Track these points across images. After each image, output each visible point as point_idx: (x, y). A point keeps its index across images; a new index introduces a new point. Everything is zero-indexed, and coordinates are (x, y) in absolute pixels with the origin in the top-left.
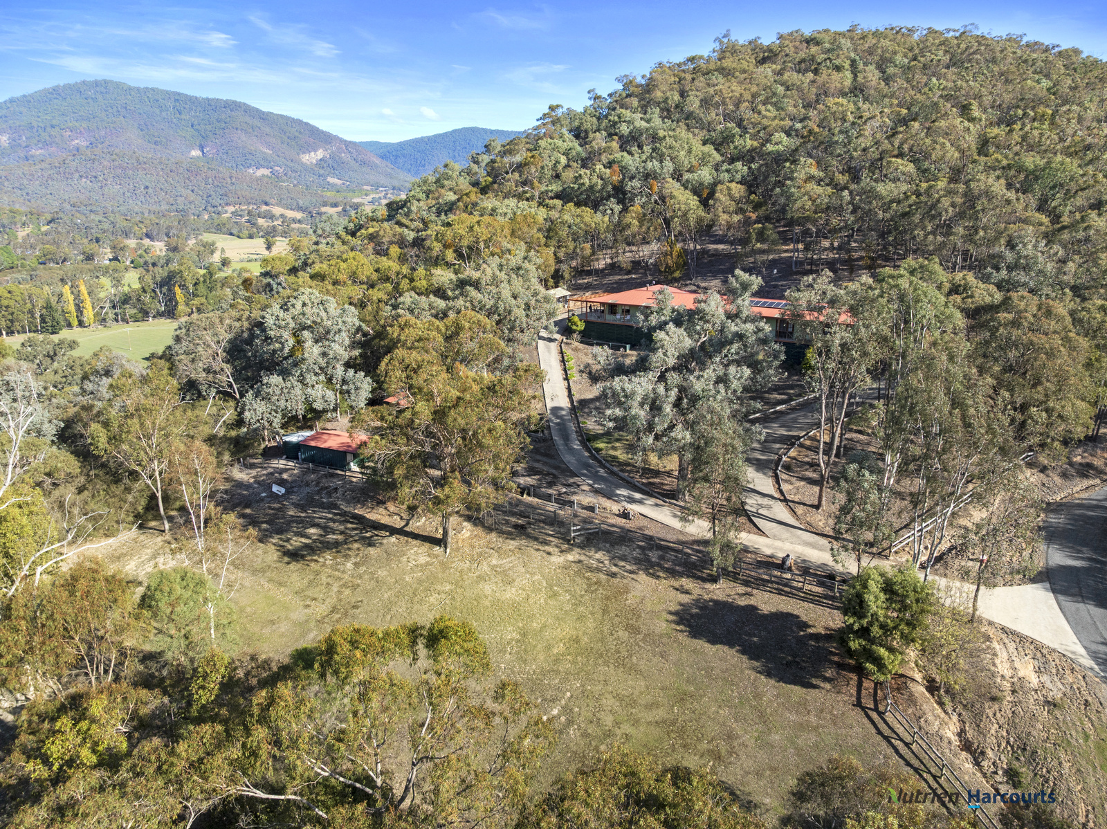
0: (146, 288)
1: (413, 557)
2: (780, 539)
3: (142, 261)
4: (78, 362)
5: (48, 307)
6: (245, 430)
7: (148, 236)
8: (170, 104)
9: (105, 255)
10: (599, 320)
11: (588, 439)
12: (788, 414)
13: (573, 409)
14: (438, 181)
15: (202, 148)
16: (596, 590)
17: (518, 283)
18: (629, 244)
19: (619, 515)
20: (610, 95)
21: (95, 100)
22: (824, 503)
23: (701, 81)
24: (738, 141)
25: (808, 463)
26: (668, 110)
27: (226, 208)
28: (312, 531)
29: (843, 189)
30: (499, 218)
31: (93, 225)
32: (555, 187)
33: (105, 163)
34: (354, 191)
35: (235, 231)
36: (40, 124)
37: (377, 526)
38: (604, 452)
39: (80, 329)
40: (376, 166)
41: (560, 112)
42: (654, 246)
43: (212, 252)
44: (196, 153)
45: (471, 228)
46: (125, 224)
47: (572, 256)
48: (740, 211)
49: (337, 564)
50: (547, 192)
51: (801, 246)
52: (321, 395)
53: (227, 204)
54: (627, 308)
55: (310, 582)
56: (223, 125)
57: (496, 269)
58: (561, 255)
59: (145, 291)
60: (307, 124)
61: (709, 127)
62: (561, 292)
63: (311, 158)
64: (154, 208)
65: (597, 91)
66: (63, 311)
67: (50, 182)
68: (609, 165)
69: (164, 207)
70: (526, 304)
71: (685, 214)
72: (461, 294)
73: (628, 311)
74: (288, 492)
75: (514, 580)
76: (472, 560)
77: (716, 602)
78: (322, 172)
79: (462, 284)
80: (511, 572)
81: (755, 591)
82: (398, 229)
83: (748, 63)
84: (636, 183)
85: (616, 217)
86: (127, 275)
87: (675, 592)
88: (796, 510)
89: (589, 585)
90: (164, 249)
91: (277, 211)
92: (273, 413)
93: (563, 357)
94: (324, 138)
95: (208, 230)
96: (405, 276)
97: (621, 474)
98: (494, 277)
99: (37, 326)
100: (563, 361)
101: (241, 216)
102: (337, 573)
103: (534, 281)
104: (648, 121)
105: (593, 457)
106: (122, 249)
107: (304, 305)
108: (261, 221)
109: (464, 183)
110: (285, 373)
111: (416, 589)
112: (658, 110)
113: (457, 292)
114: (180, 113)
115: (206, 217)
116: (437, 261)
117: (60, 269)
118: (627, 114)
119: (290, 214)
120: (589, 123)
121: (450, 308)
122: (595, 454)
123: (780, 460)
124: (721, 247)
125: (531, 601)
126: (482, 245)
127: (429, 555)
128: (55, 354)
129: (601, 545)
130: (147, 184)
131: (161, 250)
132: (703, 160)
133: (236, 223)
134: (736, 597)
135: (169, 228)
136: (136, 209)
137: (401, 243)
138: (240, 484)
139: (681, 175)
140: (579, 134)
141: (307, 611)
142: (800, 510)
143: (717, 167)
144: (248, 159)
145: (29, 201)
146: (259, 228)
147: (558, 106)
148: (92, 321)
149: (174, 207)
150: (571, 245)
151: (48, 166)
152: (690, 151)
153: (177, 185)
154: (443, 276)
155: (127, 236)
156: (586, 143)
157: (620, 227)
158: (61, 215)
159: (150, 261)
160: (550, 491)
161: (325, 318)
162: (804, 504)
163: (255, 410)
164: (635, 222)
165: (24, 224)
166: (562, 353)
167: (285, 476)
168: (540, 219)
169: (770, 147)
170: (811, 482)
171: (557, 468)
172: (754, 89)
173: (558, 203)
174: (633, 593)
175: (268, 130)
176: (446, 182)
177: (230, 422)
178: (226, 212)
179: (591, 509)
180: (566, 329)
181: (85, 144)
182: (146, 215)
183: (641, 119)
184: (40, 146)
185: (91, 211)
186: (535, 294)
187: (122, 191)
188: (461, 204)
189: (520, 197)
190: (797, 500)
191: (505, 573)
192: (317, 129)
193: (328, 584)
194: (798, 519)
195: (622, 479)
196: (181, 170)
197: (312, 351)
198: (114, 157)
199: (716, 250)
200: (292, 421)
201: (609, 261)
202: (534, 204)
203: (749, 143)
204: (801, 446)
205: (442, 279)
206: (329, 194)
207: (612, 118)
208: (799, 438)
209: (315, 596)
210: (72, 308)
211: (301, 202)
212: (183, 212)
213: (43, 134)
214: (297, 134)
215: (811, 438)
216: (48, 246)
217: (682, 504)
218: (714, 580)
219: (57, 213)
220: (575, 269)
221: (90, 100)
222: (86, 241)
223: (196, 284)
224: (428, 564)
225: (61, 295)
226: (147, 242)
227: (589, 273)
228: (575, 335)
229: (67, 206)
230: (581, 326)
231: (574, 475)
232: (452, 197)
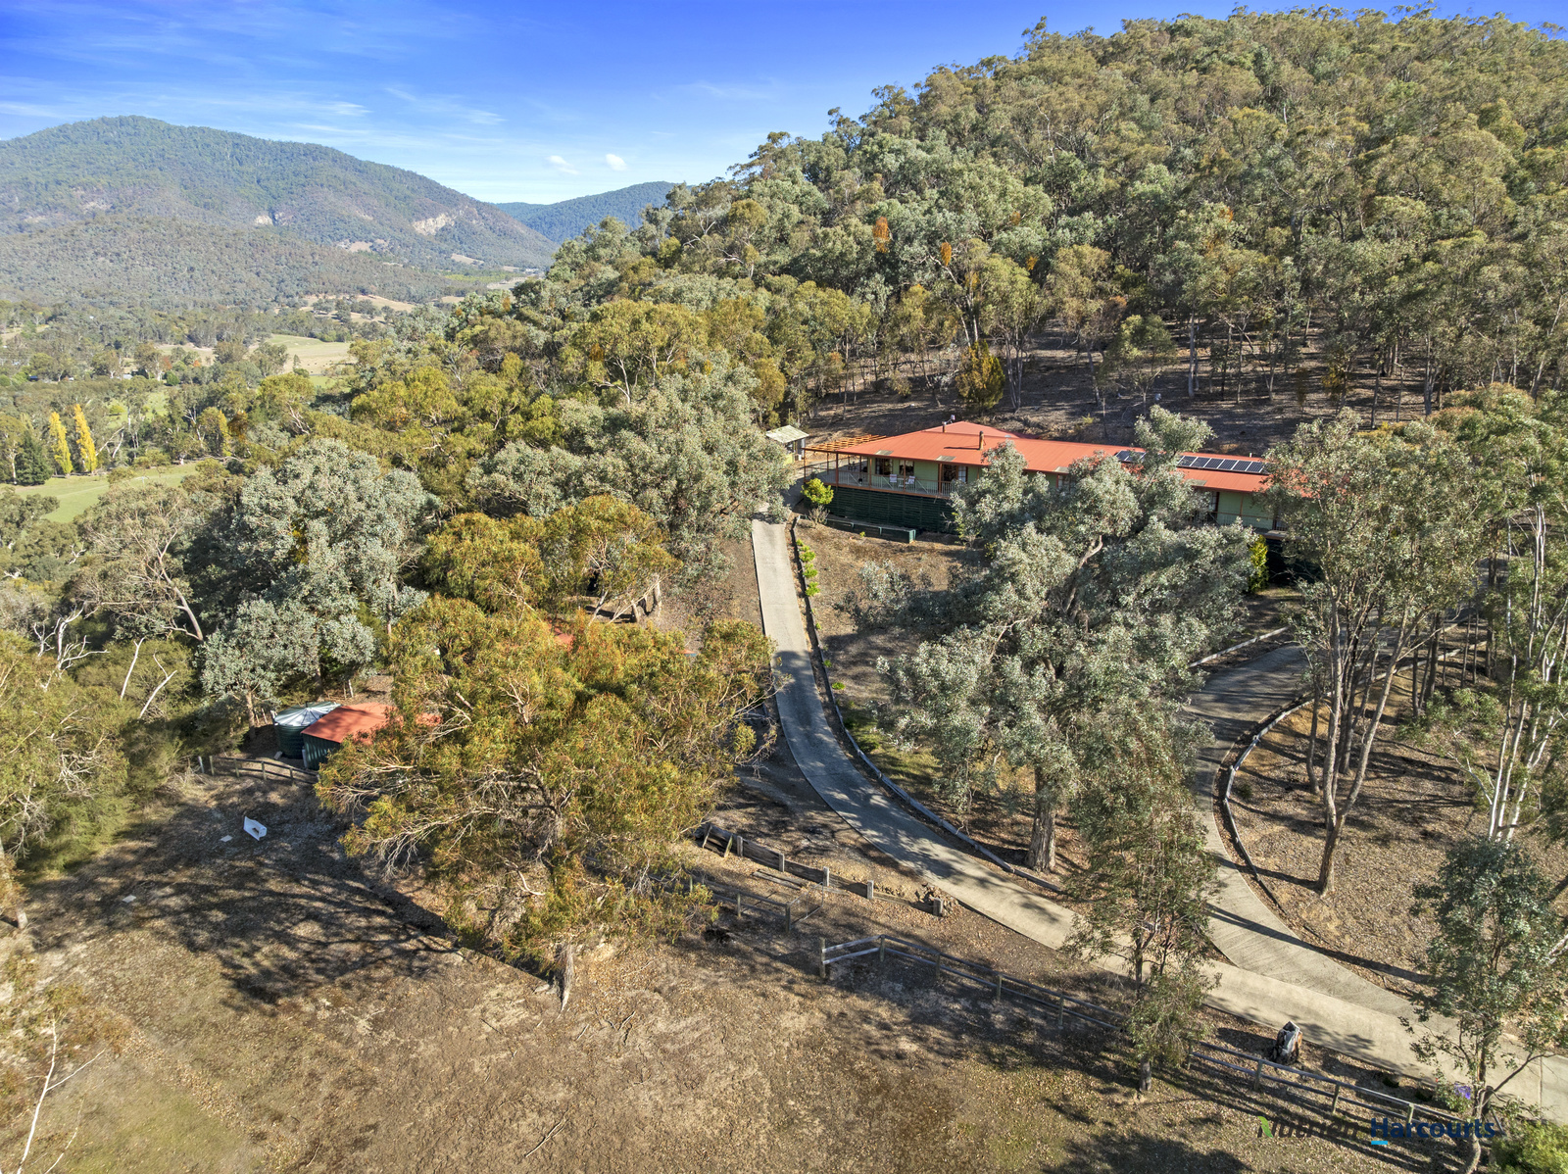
0: (175, 417)
1: (494, 1008)
2: (1254, 969)
3: (178, 375)
4: (51, 533)
5: (27, 445)
6: (206, 704)
7: (191, 338)
8: (227, 150)
9: (125, 370)
10: (860, 486)
11: (845, 719)
12: (1226, 673)
13: (817, 655)
14: (590, 249)
15: (272, 213)
16: (880, 1108)
17: (715, 425)
18: (906, 350)
19: (917, 906)
20: (863, 118)
21: (119, 145)
22: (1332, 878)
23: (1012, 88)
24: (1085, 179)
25: (1279, 782)
26: (959, 134)
27: (306, 298)
28: (304, 930)
29: (1281, 255)
30: (686, 306)
31: (111, 323)
32: (782, 257)
33: (133, 235)
34: (489, 274)
35: (317, 331)
36: (41, 180)
37: (431, 925)
38: (879, 750)
39: (76, 478)
40: (522, 238)
41: (784, 143)
42: (951, 353)
43: (282, 362)
44: (263, 220)
45: (636, 323)
46: (159, 321)
47: (811, 371)
48: (1100, 292)
49: (339, 1020)
50: (766, 265)
51: (1204, 353)
52: (352, 634)
53: (307, 293)
54: (909, 464)
55: (278, 1067)
56: (303, 180)
57: (675, 398)
58: (794, 372)
59: (173, 421)
60: (422, 178)
61: (1032, 158)
62: (790, 433)
63: (428, 226)
64: (202, 298)
65: (841, 112)
66: (50, 451)
67: (52, 262)
68: (871, 218)
69: (217, 297)
70: (730, 463)
71: (1005, 299)
72: (612, 444)
73: (910, 470)
74: (274, 834)
75: (701, 1078)
76: (617, 1021)
77: (1146, 1143)
78: (444, 246)
79: (614, 425)
80: (694, 1055)
81: (1226, 1112)
82: (520, 327)
83: (1085, 62)
84: (918, 248)
85: (882, 305)
86: (152, 396)
87: (1053, 1113)
88: (1276, 893)
89: (865, 1095)
90: (213, 357)
91: (379, 302)
92: (259, 670)
93: (796, 553)
94: (449, 199)
95: (278, 331)
96: (516, 410)
97: (916, 803)
98: (672, 413)
99: (10, 474)
100: (796, 560)
101: (326, 309)
102: (335, 1045)
103: (745, 418)
104: (929, 151)
105: (857, 761)
106: (151, 358)
107: (317, 471)
108: (355, 317)
109: (632, 254)
110: (278, 597)
111: (493, 1098)
112: (944, 133)
113: (604, 440)
114: (241, 164)
115: (277, 311)
116: (573, 384)
117: (59, 387)
118: (895, 141)
119: (398, 306)
120: (833, 157)
121: (588, 470)
122: (863, 754)
123: (1226, 775)
124: (1060, 354)
125: (739, 1140)
126: (654, 355)
127: (526, 1005)
128: (23, 519)
129: (884, 987)
130: (192, 264)
131: (208, 359)
132: (1026, 210)
133: (320, 319)
134: (1188, 1130)
135: (222, 327)
136: (176, 300)
137: (526, 351)
138: (192, 811)
139: (991, 235)
140: (816, 173)
141: (259, 1151)
142: (1284, 892)
143: (1049, 223)
144: (340, 228)
145: (22, 289)
146: (352, 327)
147: (782, 135)
148: (94, 465)
149: (231, 298)
150: (809, 354)
151: (50, 240)
152: (1003, 194)
153: (236, 265)
154: (583, 411)
155: (161, 339)
156: (828, 188)
157: (887, 322)
158: (66, 308)
159: (191, 375)
160: (777, 847)
161: (353, 496)
162: (1290, 879)
163: (222, 667)
164: (919, 313)
165: (11, 322)
166: (794, 544)
167: (275, 797)
168: (760, 310)
169: (1140, 187)
170: (1299, 826)
171: (790, 788)
172: (1101, 98)
173: (789, 281)
174: (960, 1118)
175: (366, 187)
176: (602, 252)
177: (179, 688)
178: (306, 304)
179: (861, 889)
180: (801, 502)
181: (104, 207)
182: (191, 308)
183: (918, 147)
184: (41, 210)
185: (111, 303)
186: (747, 445)
187: (155, 274)
188: (625, 285)
189: (721, 273)
190: (1272, 868)
191: (681, 1057)
192: (438, 186)
193: (312, 1075)
194: (1283, 915)
195: (919, 814)
196: (241, 245)
197: (324, 559)
198: (145, 225)
199: (1053, 359)
200: (294, 683)
201: (870, 378)
202: (747, 282)
203: (1103, 182)
204: (1264, 744)
205: (579, 416)
206: (452, 277)
207: (868, 148)
208: (1258, 728)
209: (282, 1108)
210: (64, 446)
211: (413, 290)
212: (243, 304)
213: (44, 193)
214: (408, 193)
215: (1279, 728)
216: (41, 354)
217: (1040, 876)
218: (1135, 1082)
219: (60, 306)
220: (815, 393)
221: (112, 146)
222: (101, 346)
223: (249, 410)
224: (524, 1027)
225: (46, 428)
226: (189, 347)
227: (838, 399)
228: (817, 513)
229: (76, 297)
230: (825, 495)
231: (826, 805)
232: (610, 274)
